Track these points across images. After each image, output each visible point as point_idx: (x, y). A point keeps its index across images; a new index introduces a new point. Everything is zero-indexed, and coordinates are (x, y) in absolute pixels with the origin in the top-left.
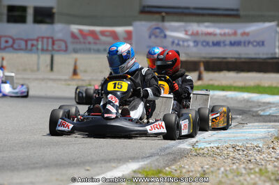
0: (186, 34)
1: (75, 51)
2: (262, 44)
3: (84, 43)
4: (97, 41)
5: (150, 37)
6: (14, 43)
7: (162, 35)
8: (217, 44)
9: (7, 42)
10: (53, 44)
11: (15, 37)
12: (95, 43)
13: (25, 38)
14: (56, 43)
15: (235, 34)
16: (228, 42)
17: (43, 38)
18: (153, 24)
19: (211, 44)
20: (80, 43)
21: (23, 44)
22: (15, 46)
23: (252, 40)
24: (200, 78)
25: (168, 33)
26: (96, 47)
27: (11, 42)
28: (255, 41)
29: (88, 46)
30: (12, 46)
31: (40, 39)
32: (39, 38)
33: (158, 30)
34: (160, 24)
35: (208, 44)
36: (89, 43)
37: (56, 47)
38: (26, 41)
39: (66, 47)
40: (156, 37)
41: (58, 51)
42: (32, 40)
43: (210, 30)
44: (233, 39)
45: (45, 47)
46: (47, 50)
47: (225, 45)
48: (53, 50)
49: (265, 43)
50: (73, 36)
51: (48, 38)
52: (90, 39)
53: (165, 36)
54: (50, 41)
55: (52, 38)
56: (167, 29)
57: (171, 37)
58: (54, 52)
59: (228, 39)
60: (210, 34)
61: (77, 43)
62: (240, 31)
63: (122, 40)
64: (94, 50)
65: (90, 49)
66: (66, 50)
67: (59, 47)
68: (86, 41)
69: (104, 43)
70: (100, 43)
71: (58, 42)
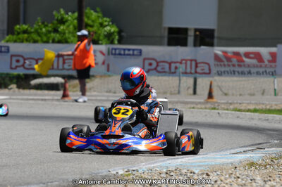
1: (220, 74)
4: (242, 64)
6: (157, 66)
9: (150, 64)
10: (196, 67)
11: (158, 60)
12: (239, 66)
13: (169, 61)
14: (199, 65)
17: (186, 60)
20: (225, 65)
21: (167, 66)
22: (159, 69)
26: (240, 69)
27: (154, 64)
29: (232, 69)
30: (155, 69)
31: (184, 62)
32: (182, 60)
36: (233, 66)
37: (199, 70)
38: (170, 64)
39: (210, 70)
41: (201, 74)
42: (177, 62)
45: (188, 70)
46: (191, 73)
48: (196, 72)
50: (217, 58)
51: (191, 60)
52: (234, 60)
54: (194, 63)
55: (195, 61)
58: (197, 75)
61: (221, 65)
63: (266, 62)
64: (238, 72)
65: (234, 71)
66: (209, 73)
67: (203, 70)
68: (230, 64)
69: (249, 66)
70: (244, 66)
71: (202, 65)
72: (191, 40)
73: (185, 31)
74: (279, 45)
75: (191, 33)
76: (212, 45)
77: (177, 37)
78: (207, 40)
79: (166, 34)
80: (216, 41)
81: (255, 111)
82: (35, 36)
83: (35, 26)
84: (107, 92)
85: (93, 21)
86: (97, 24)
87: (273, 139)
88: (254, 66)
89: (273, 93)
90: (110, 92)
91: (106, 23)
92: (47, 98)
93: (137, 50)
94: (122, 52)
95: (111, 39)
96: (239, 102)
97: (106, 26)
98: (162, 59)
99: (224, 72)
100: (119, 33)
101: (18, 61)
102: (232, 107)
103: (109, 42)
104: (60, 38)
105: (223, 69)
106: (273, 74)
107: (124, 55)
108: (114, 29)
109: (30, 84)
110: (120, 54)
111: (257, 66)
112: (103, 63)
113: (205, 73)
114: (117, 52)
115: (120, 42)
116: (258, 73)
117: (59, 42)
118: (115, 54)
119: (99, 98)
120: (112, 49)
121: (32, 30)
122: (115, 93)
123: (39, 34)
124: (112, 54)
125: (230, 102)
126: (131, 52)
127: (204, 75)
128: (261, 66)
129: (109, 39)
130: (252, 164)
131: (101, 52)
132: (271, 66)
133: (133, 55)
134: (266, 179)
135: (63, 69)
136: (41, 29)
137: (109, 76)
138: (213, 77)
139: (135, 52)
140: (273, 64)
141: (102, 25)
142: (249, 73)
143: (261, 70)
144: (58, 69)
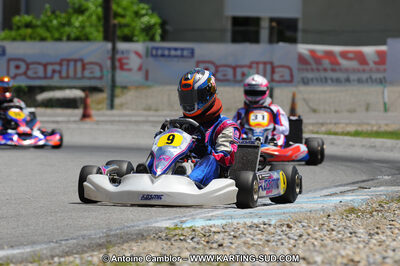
1: (305, 82)
3: (318, 70)
4: (337, 67)
6: (217, 71)
10: (273, 72)
11: (218, 63)
12: (333, 70)
13: (234, 64)
14: (277, 70)
17: (258, 63)
20: (312, 70)
21: (230, 72)
22: (219, 76)
26: (335, 75)
29: (323, 74)
31: (254, 65)
32: (252, 63)
36: (325, 70)
37: (276, 77)
38: (234, 69)
39: (292, 76)
41: (279, 82)
42: (242, 67)
48: (272, 80)
50: (302, 59)
51: (265, 63)
52: (326, 63)
54: (269, 67)
55: (271, 63)
58: (274, 84)
61: (307, 70)
63: (372, 65)
64: (332, 80)
65: (326, 79)
66: (291, 81)
67: (282, 76)
68: (320, 67)
69: (347, 70)
70: (341, 70)
71: (280, 69)
72: (264, 34)
73: (256, 21)
74: (389, 41)
75: (265, 24)
76: (293, 41)
77: (245, 30)
78: (288, 34)
79: (229, 25)
80: (300, 35)
81: (357, 134)
82: (42, 32)
83: (43, 17)
84: (145, 109)
85: (125, 9)
86: (129, 14)
87: (382, 173)
88: (355, 71)
89: (382, 108)
90: (149, 109)
91: (143, 12)
92: (60, 119)
93: (188, 49)
94: (166, 53)
95: (151, 33)
96: (334, 121)
97: (143, 15)
98: (223, 62)
99: (312, 79)
100: (163, 25)
101: (17, 67)
102: (323, 129)
103: (147, 38)
104: (78, 33)
105: (310, 75)
106: (382, 82)
107: (169, 56)
108: (154, 20)
109: (35, 100)
110: (163, 56)
111: (359, 71)
112: (140, 69)
113: (285, 81)
114: (160, 52)
115: (164, 38)
116: (360, 81)
117: (77, 39)
118: (156, 56)
119: (134, 119)
120: (153, 48)
121: (39, 23)
122: (156, 110)
123: (48, 29)
124: (152, 55)
125: (321, 121)
126: (179, 53)
127: (283, 84)
128: (364, 71)
129: (147, 35)
130: (352, 210)
131: (137, 53)
132: (378, 71)
133: (182, 56)
134: (372, 232)
135: (83, 77)
136: (51, 21)
137: (149, 87)
138: (296, 86)
139: (185, 53)
140: (381, 67)
141: (137, 14)
142: (348, 80)
143: (364, 76)
144: (75, 78)
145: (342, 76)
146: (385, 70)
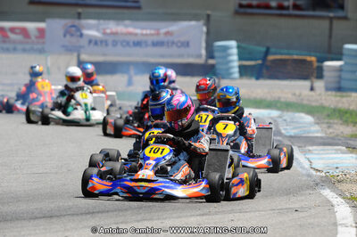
0: (104, 33)
2: (187, 44)
5: (65, 36)
7: (79, 33)
8: (137, 44)
15: (158, 34)
16: (150, 43)
18: (68, 22)
19: (131, 44)
23: (176, 40)
24: (130, 83)
25: (86, 32)
28: (179, 41)
33: (73, 29)
34: (77, 22)
35: (128, 43)
40: (72, 35)
43: (131, 30)
44: (156, 39)
47: (147, 45)
49: (191, 44)
53: (81, 35)
56: (84, 28)
57: (88, 35)
59: (150, 39)
60: (130, 34)
62: (163, 31)
145: (11, 46)
146: (44, 43)
